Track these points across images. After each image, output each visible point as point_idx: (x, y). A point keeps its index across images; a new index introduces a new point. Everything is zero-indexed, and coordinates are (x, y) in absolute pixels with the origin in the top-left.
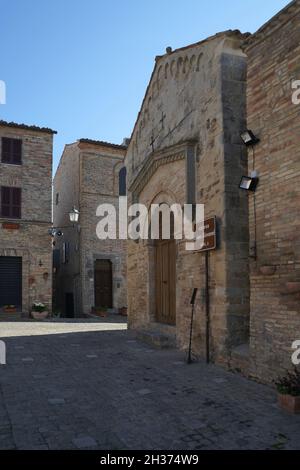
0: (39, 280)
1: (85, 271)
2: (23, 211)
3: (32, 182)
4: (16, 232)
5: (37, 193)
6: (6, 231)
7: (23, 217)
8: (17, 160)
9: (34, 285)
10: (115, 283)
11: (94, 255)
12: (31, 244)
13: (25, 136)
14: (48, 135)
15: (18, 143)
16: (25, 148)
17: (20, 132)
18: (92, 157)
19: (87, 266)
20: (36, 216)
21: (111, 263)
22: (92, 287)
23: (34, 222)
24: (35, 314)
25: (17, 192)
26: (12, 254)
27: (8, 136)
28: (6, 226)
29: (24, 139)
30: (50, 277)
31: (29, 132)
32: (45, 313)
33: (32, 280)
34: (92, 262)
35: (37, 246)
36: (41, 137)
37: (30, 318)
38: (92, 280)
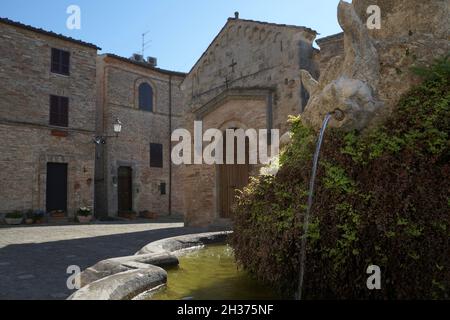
0: (83, 185)
1: (110, 177)
2: (70, 119)
3: (78, 92)
4: (63, 139)
5: (82, 104)
6: (54, 138)
7: (71, 125)
8: (65, 70)
9: (79, 190)
10: (135, 188)
11: (118, 162)
12: (77, 151)
13: (73, 49)
14: (93, 51)
15: (67, 55)
16: (72, 60)
17: (68, 44)
18: (116, 71)
19: (112, 173)
20: (81, 125)
21: (131, 170)
22: (115, 192)
23: (81, 130)
24: (80, 217)
25: (65, 101)
26: (60, 161)
27: (57, 47)
28: (54, 133)
29: (72, 51)
30: (93, 183)
31: (76, 46)
32: (90, 217)
33: (77, 186)
34: (116, 169)
35: (82, 153)
36: (87, 51)
37: (76, 222)
38: (116, 185)
